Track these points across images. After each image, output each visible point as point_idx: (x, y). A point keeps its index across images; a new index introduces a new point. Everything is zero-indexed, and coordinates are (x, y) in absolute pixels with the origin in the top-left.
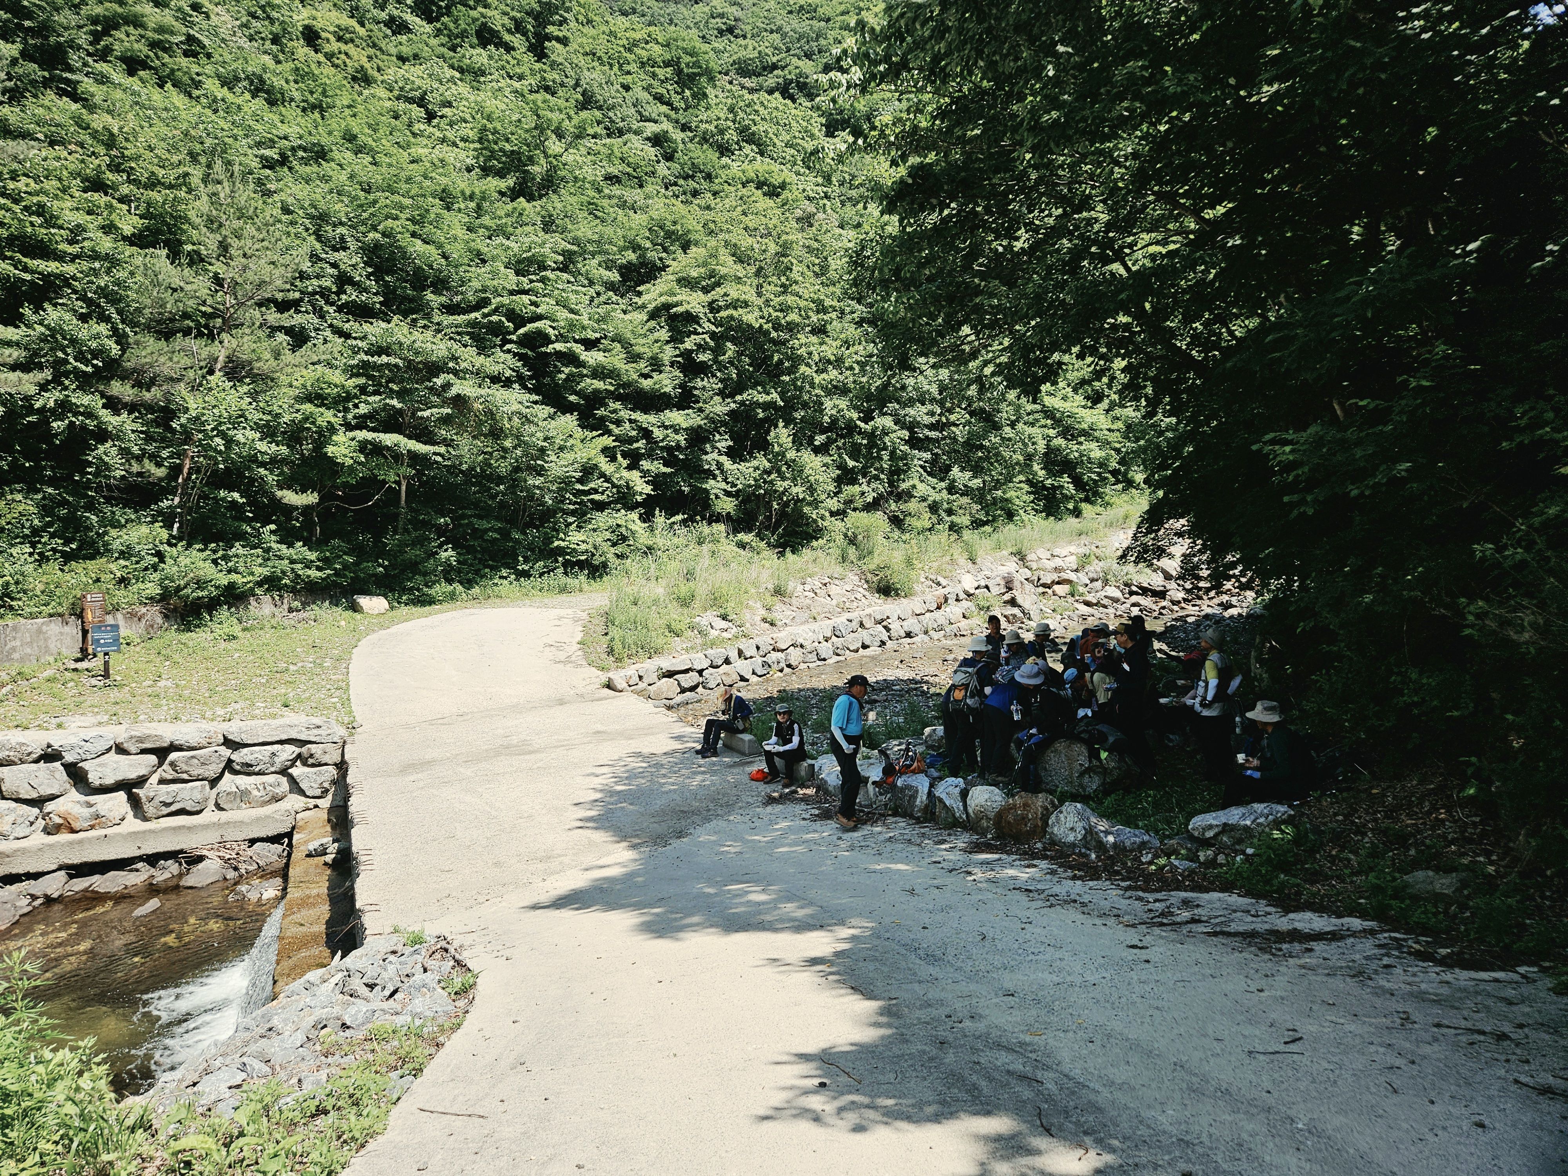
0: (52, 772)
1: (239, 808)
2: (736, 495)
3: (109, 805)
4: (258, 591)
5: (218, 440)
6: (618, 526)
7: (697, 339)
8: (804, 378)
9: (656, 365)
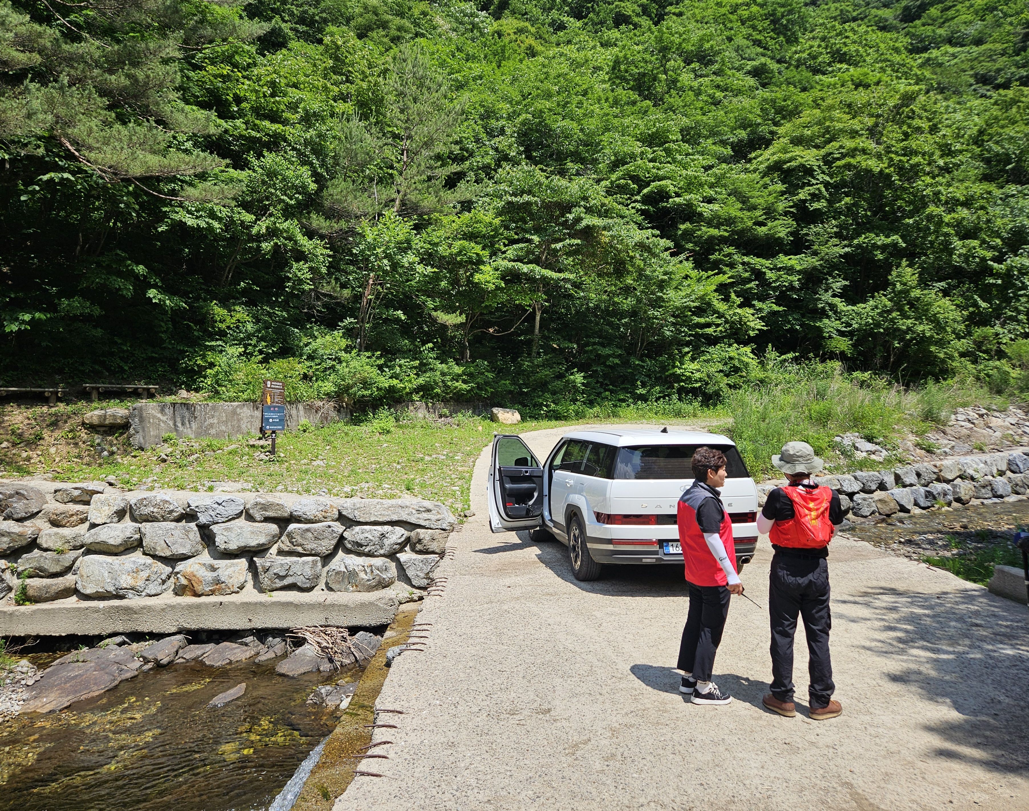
0: (187, 532)
1: (346, 590)
2: (850, 334)
3: (230, 571)
4: (415, 397)
5: (386, 261)
6: (731, 358)
7: (812, 189)
8: (930, 218)
9: (770, 212)
